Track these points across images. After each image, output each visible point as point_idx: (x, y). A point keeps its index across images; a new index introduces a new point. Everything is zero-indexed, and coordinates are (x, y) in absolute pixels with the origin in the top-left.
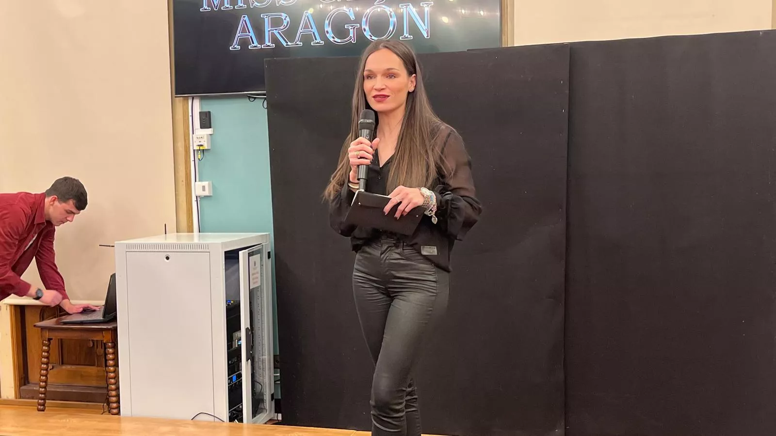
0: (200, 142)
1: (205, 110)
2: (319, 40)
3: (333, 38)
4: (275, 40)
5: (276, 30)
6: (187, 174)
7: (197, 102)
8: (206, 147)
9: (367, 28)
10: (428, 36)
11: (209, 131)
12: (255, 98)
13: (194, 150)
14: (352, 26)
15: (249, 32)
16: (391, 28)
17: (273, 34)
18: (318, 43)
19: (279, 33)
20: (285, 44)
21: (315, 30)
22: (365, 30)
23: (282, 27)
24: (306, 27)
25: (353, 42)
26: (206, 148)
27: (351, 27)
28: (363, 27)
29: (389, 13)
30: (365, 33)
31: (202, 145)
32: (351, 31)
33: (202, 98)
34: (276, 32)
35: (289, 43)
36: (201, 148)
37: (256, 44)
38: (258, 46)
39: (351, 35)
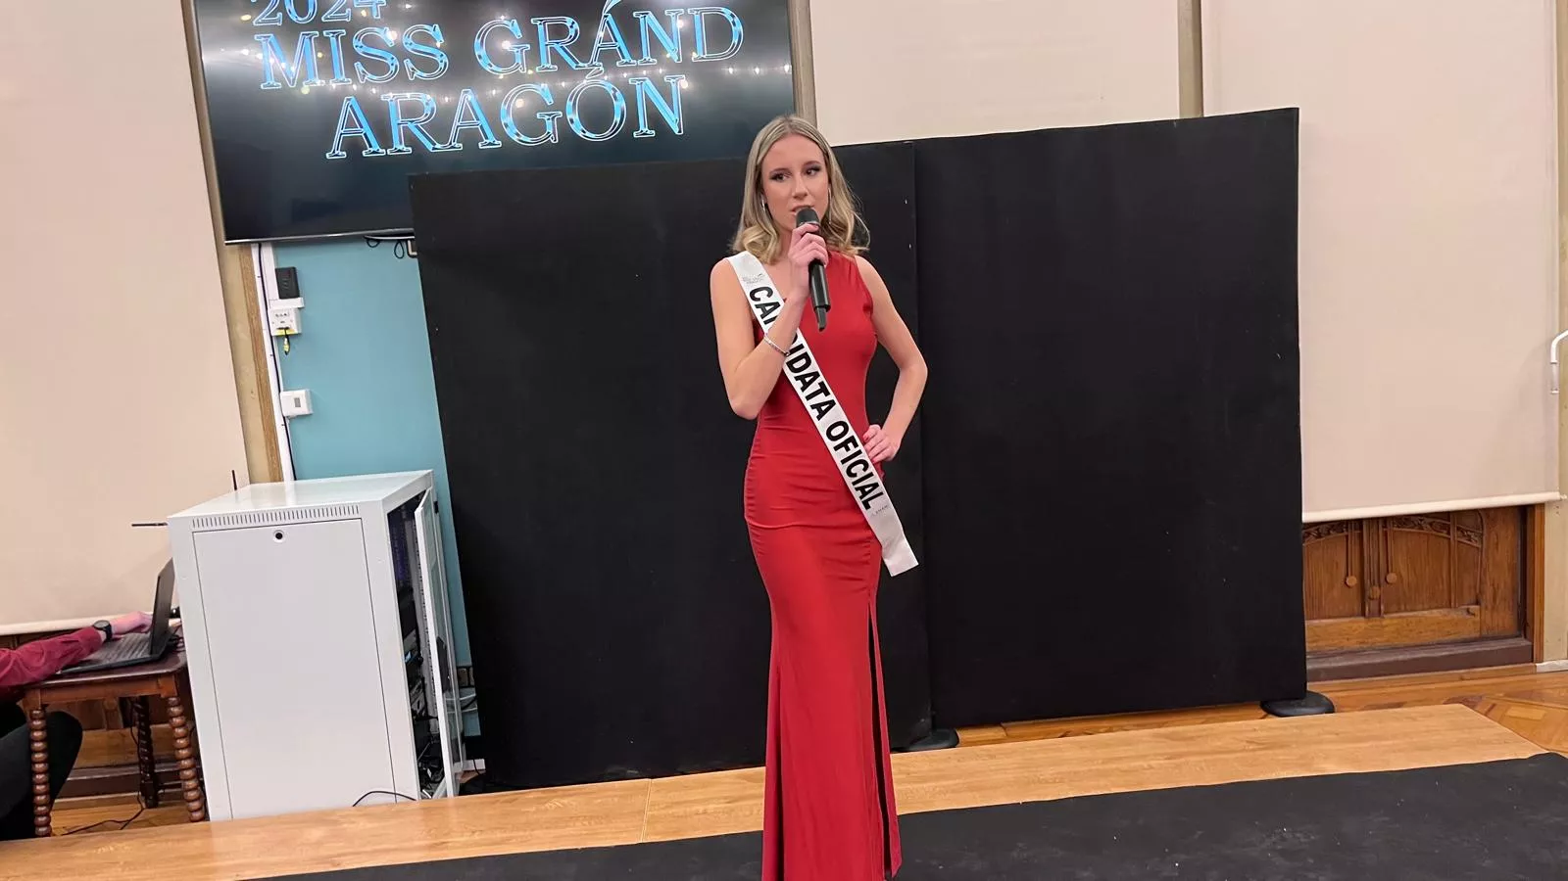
0: (282, 322)
1: (286, 264)
2: (491, 138)
3: (518, 135)
4: (411, 140)
5: (412, 122)
6: (259, 380)
7: (268, 253)
8: (295, 330)
9: (576, 118)
10: (680, 132)
11: (297, 302)
12: (379, 241)
13: (271, 337)
14: (550, 115)
15: (362, 127)
16: (617, 119)
17: (406, 129)
18: (490, 144)
19: (417, 127)
20: (430, 147)
21: (483, 121)
22: (572, 121)
23: (423, 118)
24: (466, 117)
25: (552, 141)
26: (296, 332)
27: (547, 117)
28: (569, 117)
29: (611, 92)
30: (573, 126)
31: (287, 328)
32: (549, 123)
33: (276, 245)
34: (411, 126)
35: (438, 146)
36: (288, 332)
37: (376, 147)
38: (381, 151)
39: (550, 129)
